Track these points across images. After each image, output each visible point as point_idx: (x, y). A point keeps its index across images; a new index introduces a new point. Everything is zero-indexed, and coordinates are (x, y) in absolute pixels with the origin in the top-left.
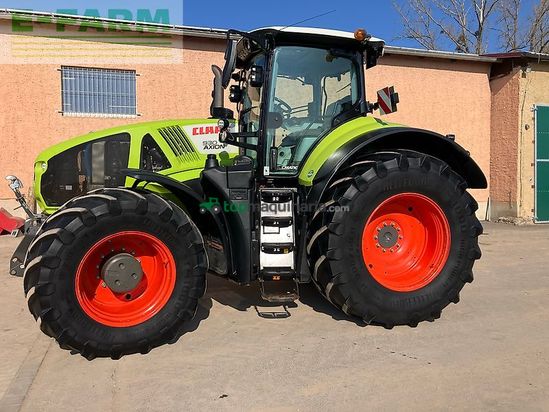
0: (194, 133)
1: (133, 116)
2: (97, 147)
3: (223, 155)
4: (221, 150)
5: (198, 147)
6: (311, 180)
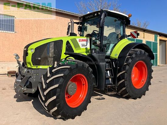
0: (79, 41)
1: (13, 32)
2: (51, 44)
3: (86, 48)
4: (86, 47)
5: (80, 46)
6: (117, 57)
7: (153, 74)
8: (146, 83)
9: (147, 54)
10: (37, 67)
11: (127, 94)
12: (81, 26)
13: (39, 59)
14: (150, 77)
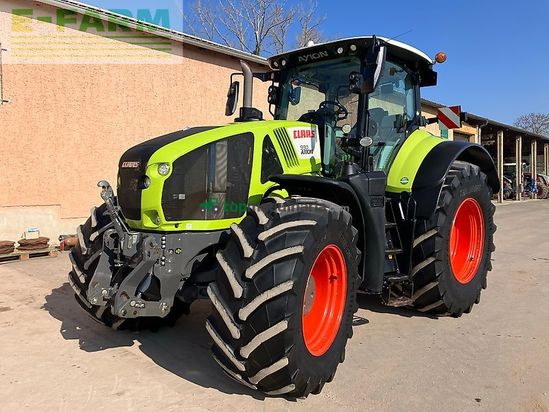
0: (295, 137)
3: (312, 160)
4: (311, 155)
5: (298, 151)
6: (409, 187)
7: (496, 238)
8: (482, 266)
9: (484, 176)
10: (176, 225)
11: (440, 303)
12: (277, 84)
13: (182, 197)
14: (489, 248)
